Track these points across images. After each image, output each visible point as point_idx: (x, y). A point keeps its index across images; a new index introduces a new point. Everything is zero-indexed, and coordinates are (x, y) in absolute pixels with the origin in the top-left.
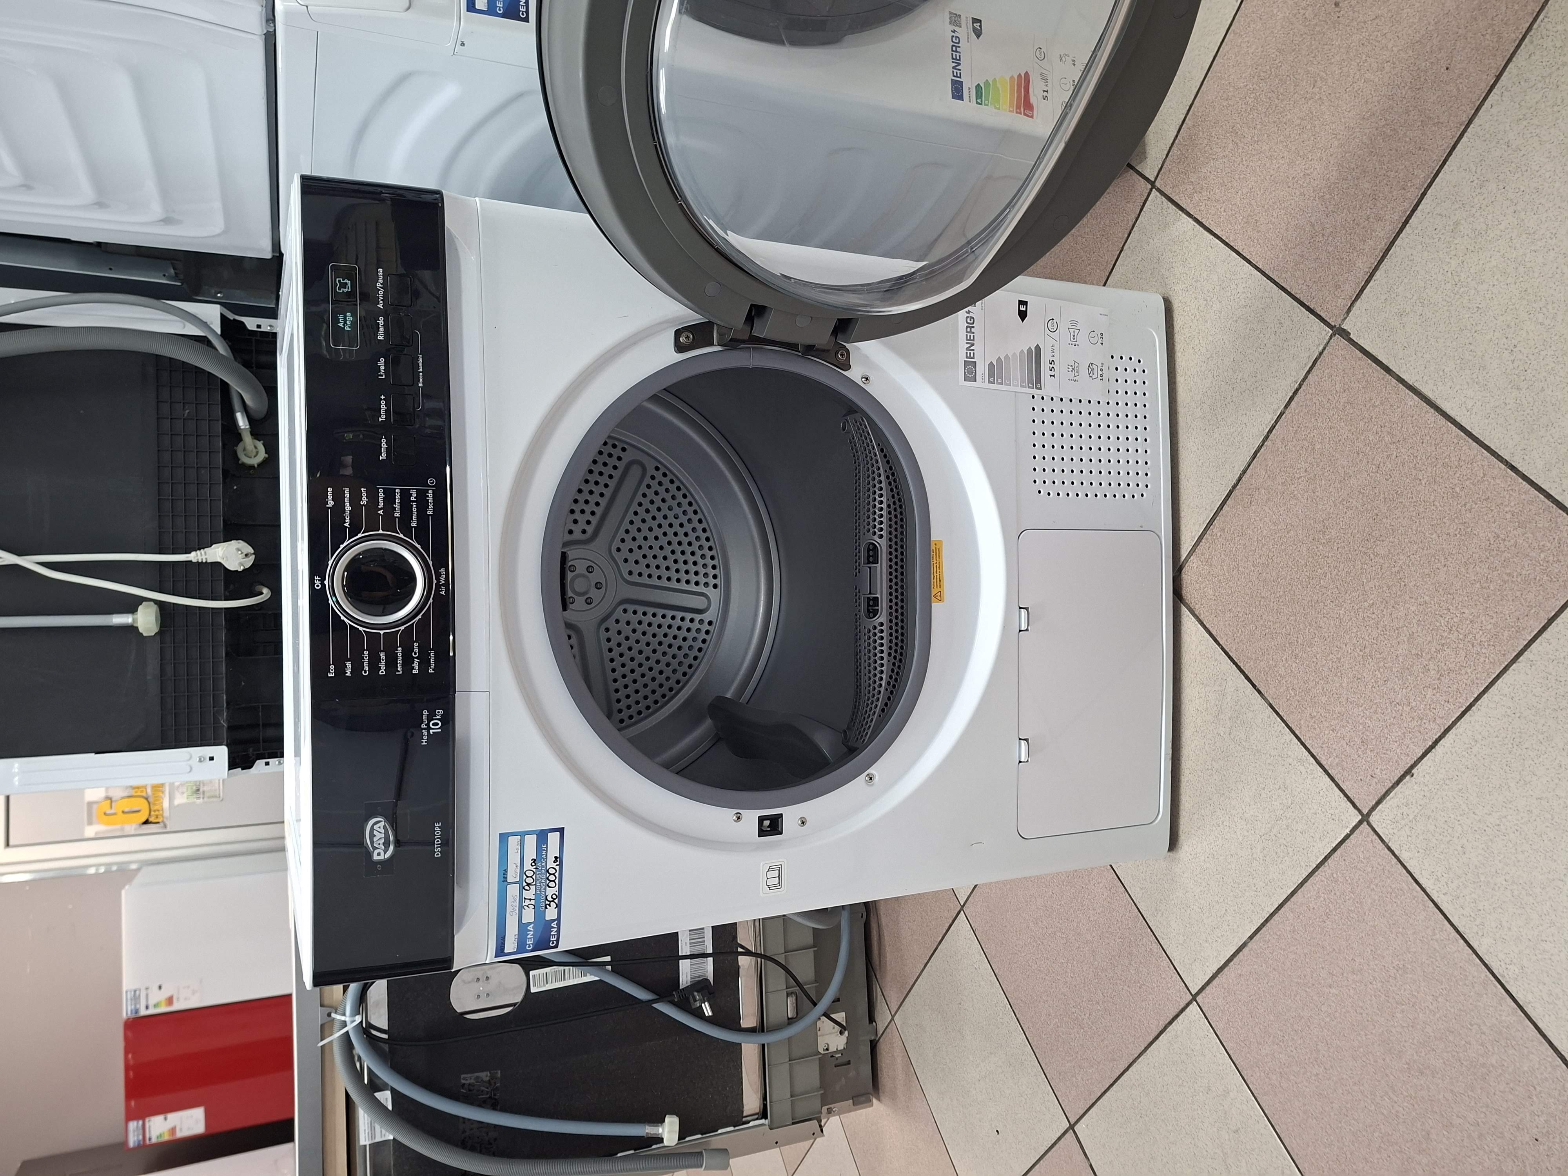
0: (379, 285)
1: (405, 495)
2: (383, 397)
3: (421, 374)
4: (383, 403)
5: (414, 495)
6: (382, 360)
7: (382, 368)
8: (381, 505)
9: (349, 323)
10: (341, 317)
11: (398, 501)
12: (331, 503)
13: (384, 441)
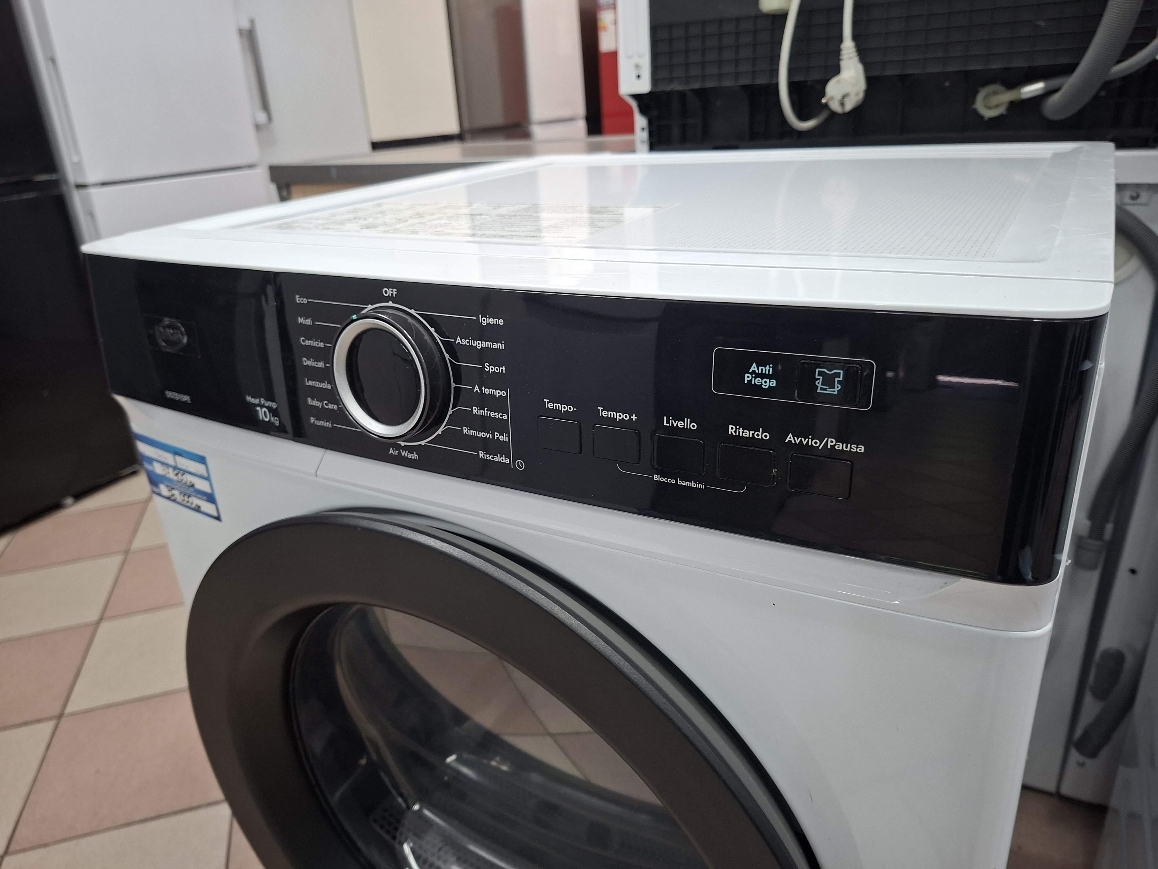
0: (831, 442)
1: (500, 426)
2: (634, 418)
3: (673, 481)
4: (626, 417)
5: (501, 438)
6: (694, 426)
7: (680, 424)
8: (486, 391)
9: (758, 381)
10: (768, 369)
11: (492, 414)
12: (484, 321)
13: (570, 408)
